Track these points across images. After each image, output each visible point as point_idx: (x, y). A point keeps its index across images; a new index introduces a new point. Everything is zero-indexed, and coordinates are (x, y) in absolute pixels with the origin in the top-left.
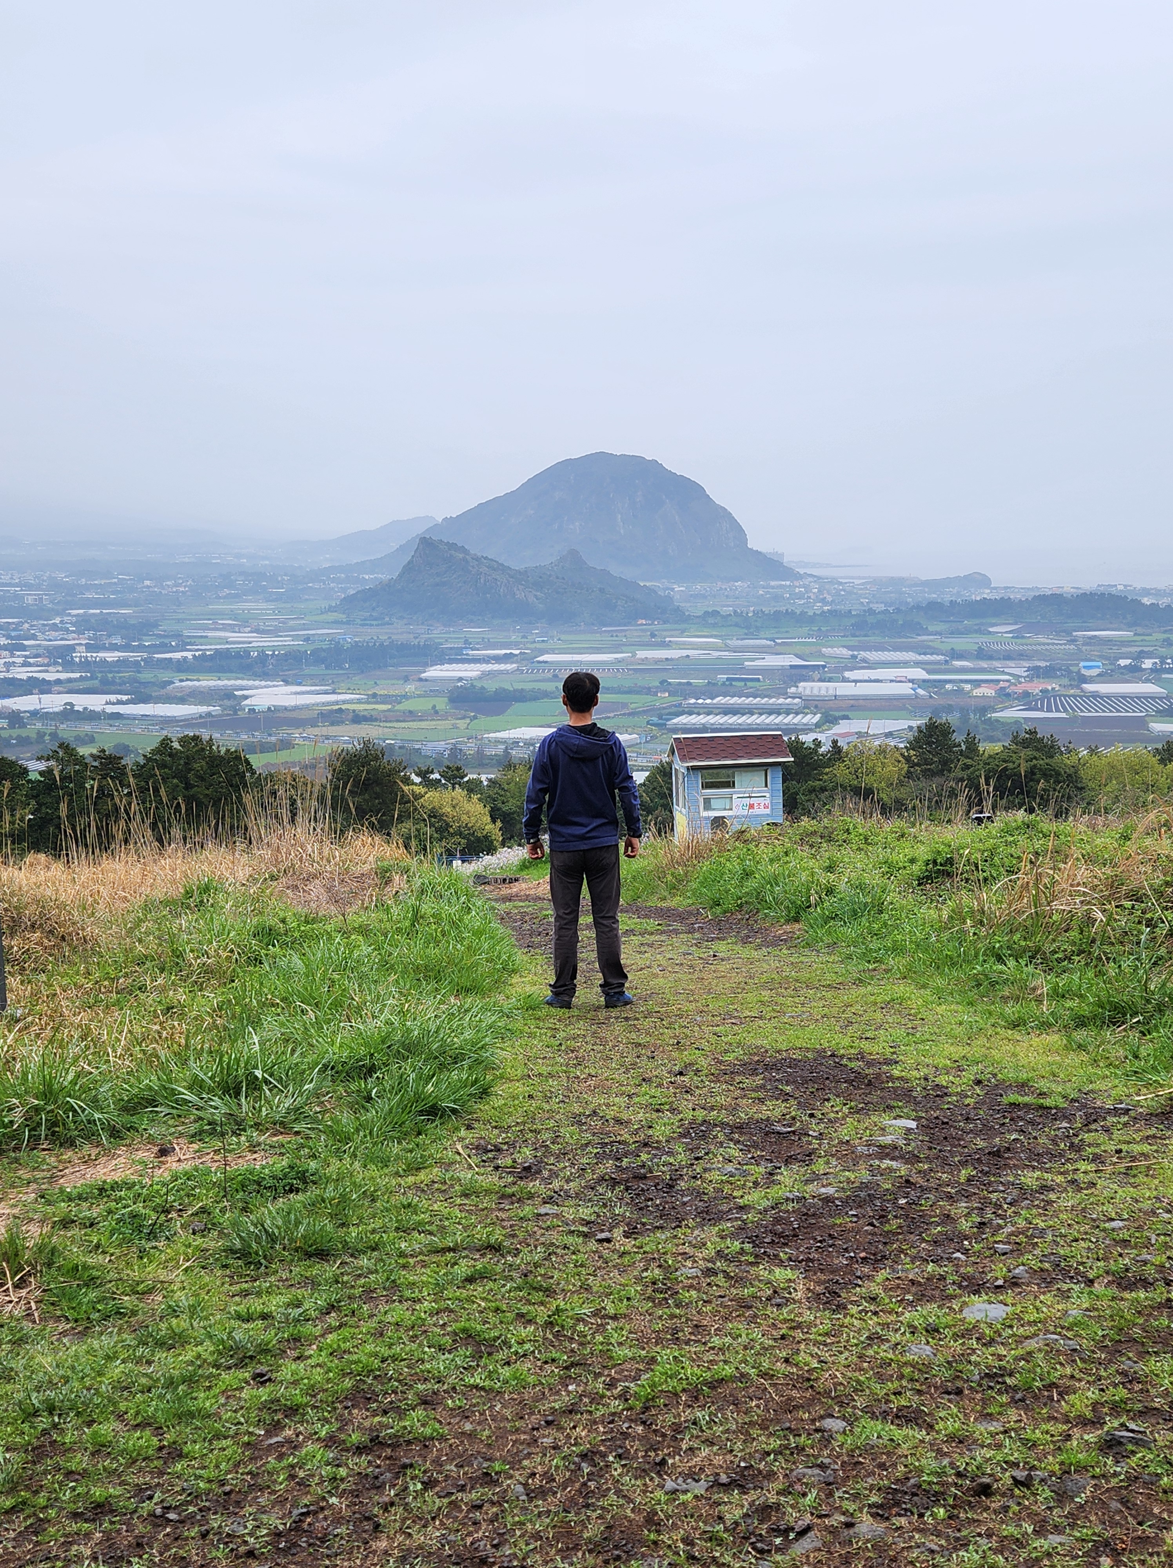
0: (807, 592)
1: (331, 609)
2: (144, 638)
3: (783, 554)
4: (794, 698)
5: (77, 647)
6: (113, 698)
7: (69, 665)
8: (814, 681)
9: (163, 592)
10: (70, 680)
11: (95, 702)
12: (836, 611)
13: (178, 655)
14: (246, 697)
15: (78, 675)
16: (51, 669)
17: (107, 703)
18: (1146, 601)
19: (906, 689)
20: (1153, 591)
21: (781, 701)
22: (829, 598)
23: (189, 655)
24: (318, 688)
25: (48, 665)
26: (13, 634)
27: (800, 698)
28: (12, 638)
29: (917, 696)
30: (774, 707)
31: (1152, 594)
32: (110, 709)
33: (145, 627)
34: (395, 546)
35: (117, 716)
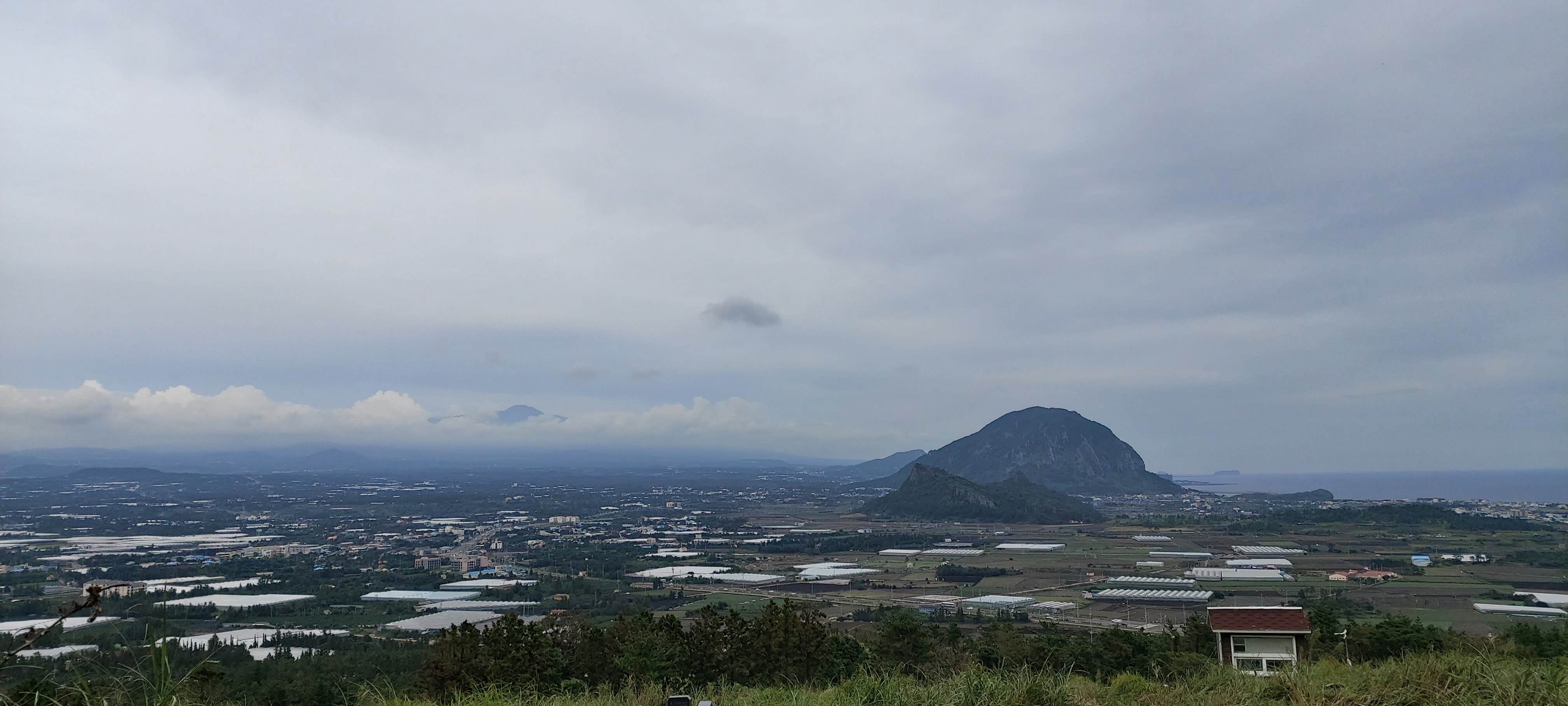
0: (1192, 503)
1: (855, 511)
2: (739, 529)
3: (1171, 476)
4: (1189, 579)
5: (697, 536)
6: (718, 569)
7: (690, 548)
8: (1203, 567)
9: (750, 499)
10: (691, 557)
11: (706, 572)
12: (1215, 516)
13: (758, 541)
14: (801, 570)
15: (696, 554)
16: (680, 549)
17: (715, 572)
18: (1458, 511)
19: (1276, 574)
20: (1463, 504)
21: (1179, 581)
22: (1209, 507)
23: (766, 540)
24: (848, 564)
25: (679, 547)
26: (658, 527)
27: (1194, 579)
28: (657, 530)
29: (1285, 580)
30: (1173, 585)
31: (1462, 506)
32: (716, 576)
33: (738, 523)
34: (897, 469)
35: (719, 581)
